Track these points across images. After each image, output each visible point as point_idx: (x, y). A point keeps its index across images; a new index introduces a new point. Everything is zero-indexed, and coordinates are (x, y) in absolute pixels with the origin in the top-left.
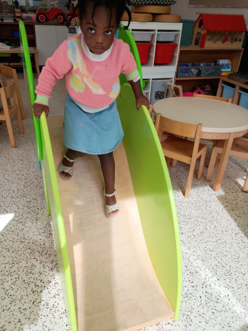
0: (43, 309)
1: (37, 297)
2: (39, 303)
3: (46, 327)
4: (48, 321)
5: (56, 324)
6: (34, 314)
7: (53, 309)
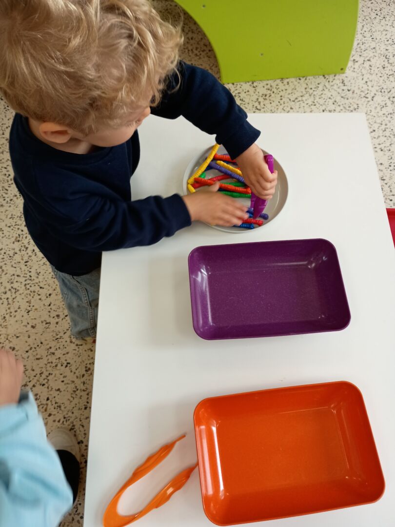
0: (270, 100)
1: (251, 105)
2: (260, 104)
3: (296, 99)
4: (290, 96)
5: (295, 89)
6: (276, 109)
7: (273, 90)
